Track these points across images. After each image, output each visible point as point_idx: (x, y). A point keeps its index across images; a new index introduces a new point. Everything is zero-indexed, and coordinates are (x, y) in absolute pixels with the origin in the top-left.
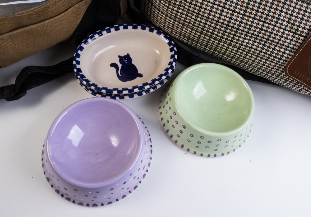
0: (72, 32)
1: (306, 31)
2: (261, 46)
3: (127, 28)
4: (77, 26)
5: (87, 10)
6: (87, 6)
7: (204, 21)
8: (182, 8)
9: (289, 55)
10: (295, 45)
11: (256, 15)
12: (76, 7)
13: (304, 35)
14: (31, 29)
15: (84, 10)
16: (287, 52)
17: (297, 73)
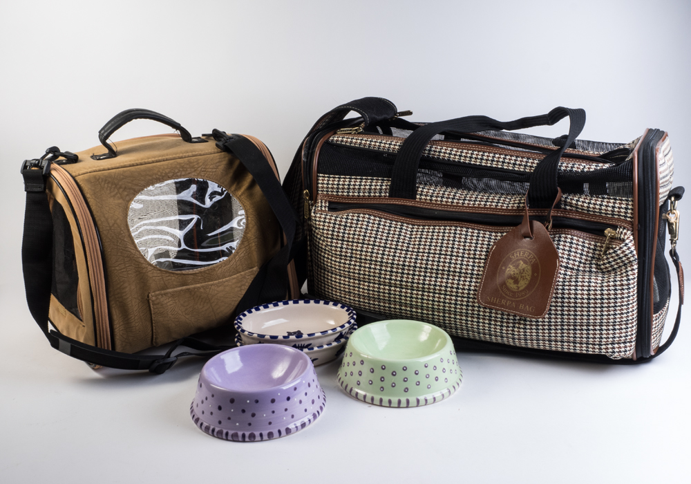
0: (234, 307)
1: (484, 253)
2: (445, 280)
3: (298, 303)
4: (240, 299)
5: (253, 282)
6: (253, 277)
7: (378, 267)
8: (354, 259)
9: (477, 282)
10: (479, 271)
11: (430, 249)
12: (241, 275)
13: (483, 257)
14: (194, 288)
15: (250, 282)
16: (474, 280)
17: (491, 299)
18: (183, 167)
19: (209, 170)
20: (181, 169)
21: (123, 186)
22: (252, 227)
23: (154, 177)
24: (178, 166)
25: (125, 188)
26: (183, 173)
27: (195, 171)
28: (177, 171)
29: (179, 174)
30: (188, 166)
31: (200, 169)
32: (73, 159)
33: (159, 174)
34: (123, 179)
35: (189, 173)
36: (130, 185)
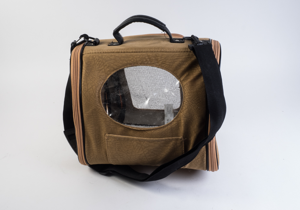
18: (150, 59)
19: (168, 63)
20: (148, 60)
21: (108, 65)
22: (185, 109)
23: (129, 62)
24: (147, 57)
25: (109, 66)
26: (149, 62)
27: (158, 62)
28: (144, 60)
29: (146, 63)
30: (154, 58)
31: (161, 61)
32: (96, 43)
33: (132, 60)
34: (109, 60)
35: (153, 63)
36: (112, 65)
